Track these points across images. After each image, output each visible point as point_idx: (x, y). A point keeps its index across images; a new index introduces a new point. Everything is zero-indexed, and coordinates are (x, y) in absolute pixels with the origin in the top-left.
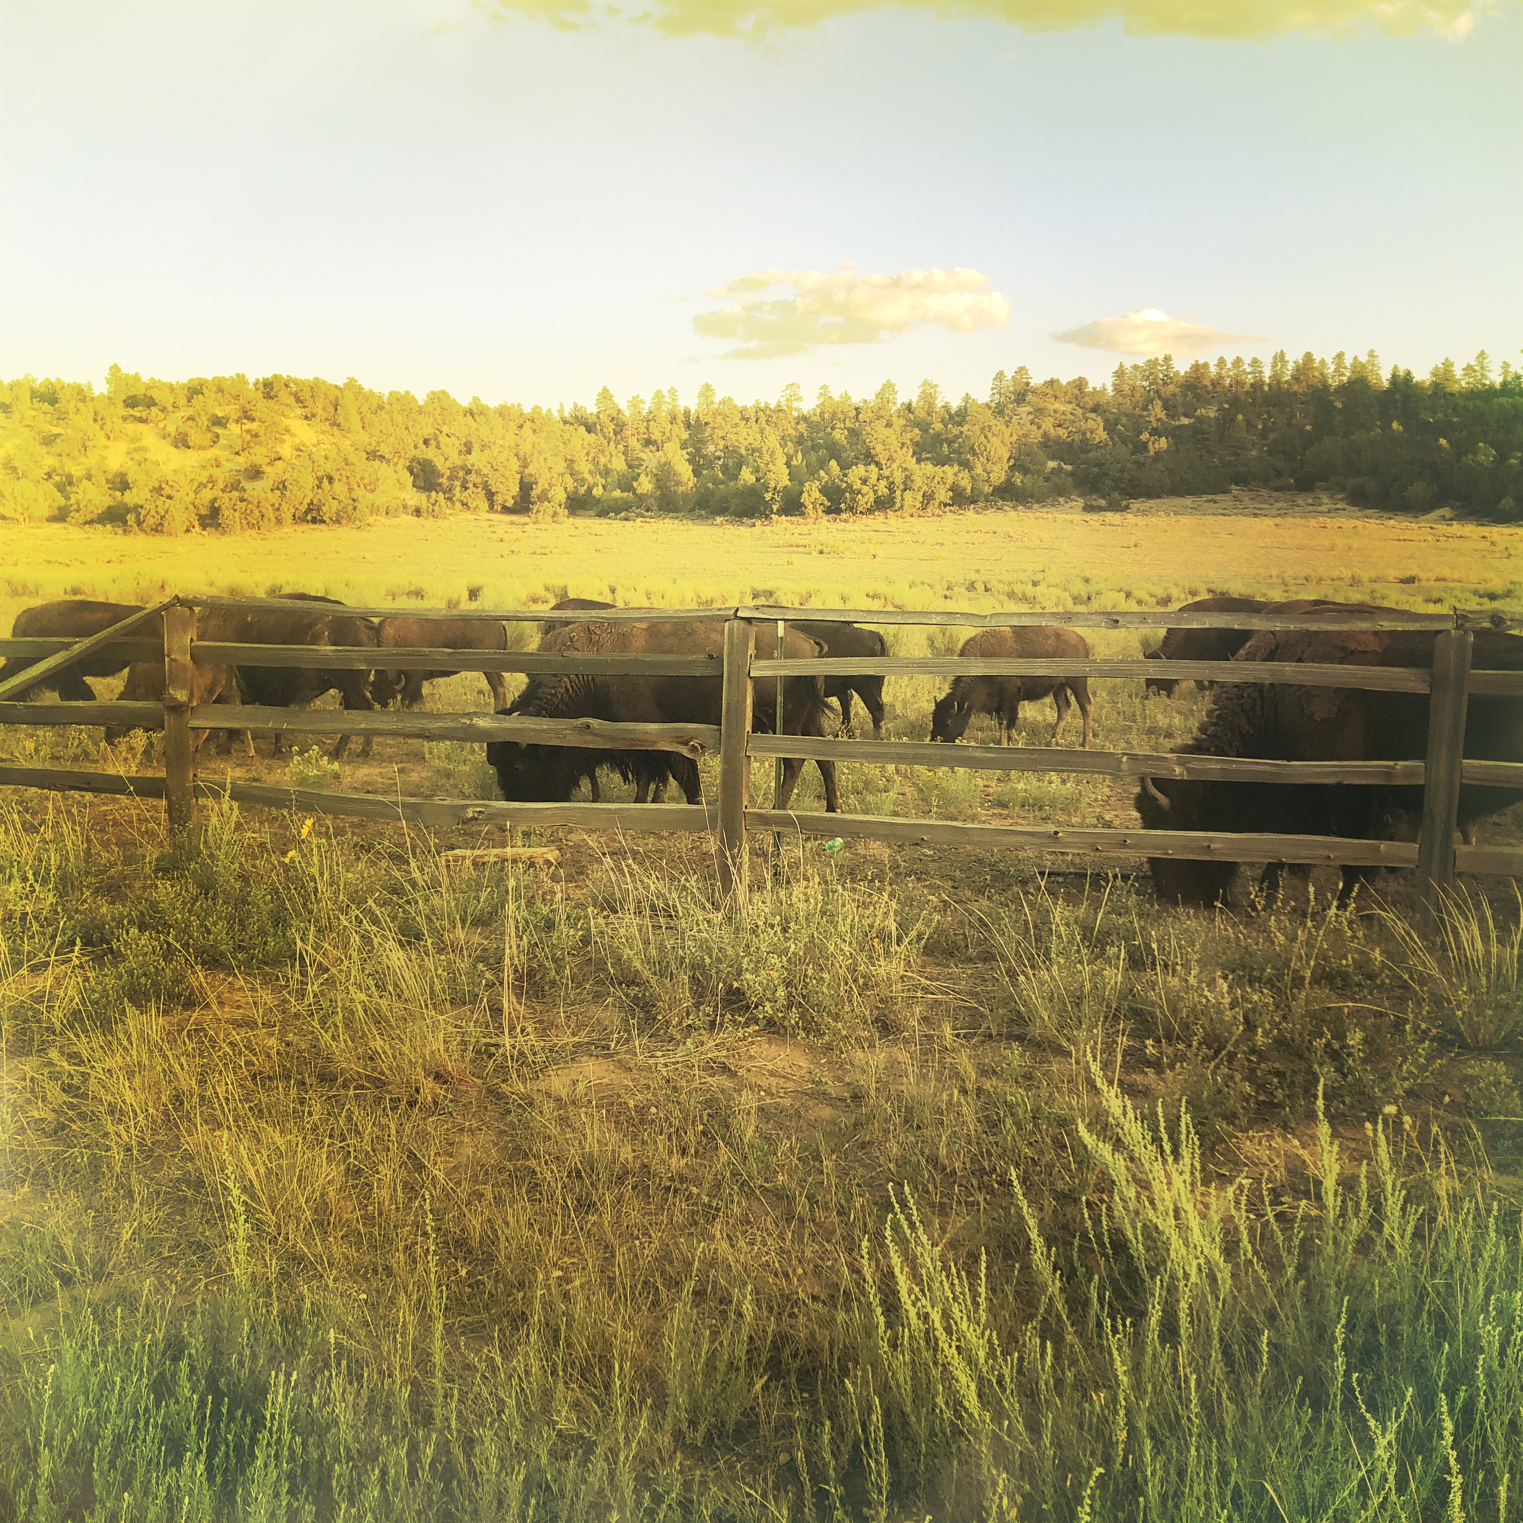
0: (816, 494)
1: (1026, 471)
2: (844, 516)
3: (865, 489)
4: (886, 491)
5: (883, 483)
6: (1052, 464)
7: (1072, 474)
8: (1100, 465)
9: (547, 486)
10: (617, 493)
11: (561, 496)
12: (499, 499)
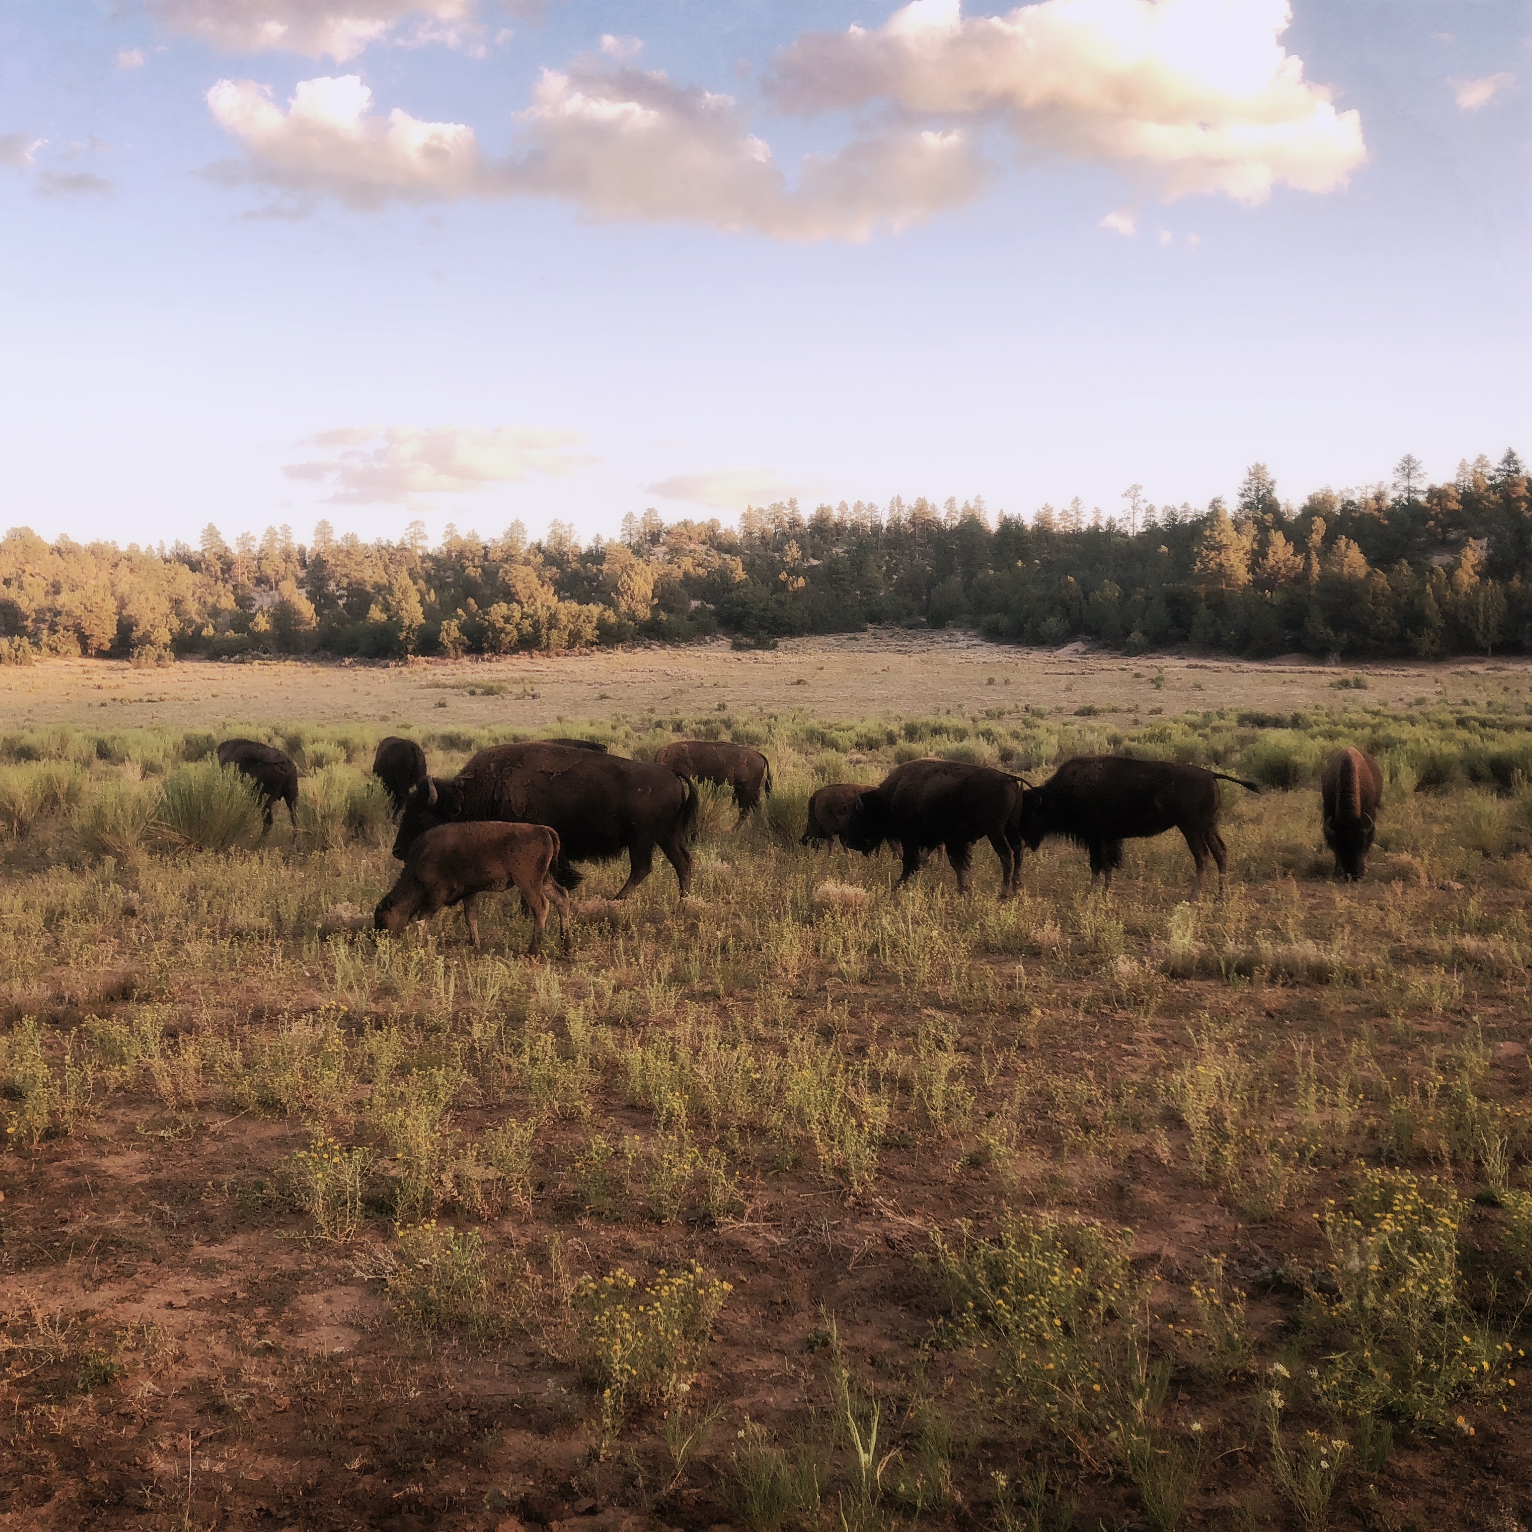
0: (455, 633)
1: (670, 610)
2: (486, 656)
3: (509, 627)
4: (530, 629)
5: (527, 622)
6: (695, 604)
7: (716, 613)
8: (744, 604)
9: (148, 627)
10: (230, 634)
11: (167, 638)
12: (94, 642)
